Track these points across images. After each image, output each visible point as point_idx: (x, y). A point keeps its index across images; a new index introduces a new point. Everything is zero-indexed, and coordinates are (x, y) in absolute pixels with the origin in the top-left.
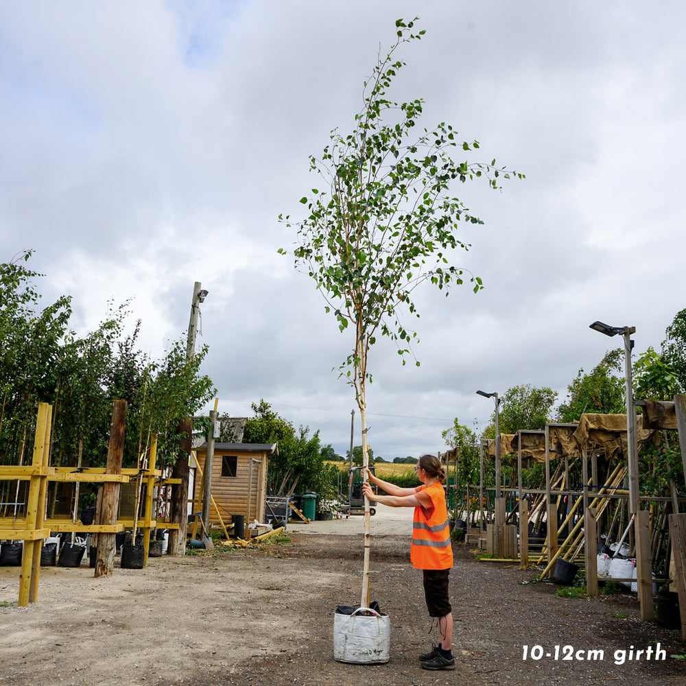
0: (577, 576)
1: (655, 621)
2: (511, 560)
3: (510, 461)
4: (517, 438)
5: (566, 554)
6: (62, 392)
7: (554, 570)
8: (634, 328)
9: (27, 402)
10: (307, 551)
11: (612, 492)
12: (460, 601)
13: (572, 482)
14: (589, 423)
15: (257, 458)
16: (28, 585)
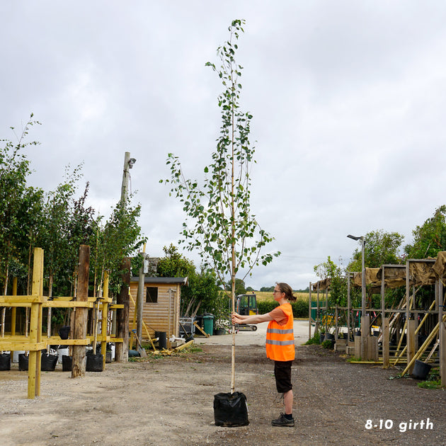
2: (374, 362)
4: (381, 271)
7: (412, 369)
10: (218, 358)
12: (349, 392)
15: (173, 288)
16: (34, 383)
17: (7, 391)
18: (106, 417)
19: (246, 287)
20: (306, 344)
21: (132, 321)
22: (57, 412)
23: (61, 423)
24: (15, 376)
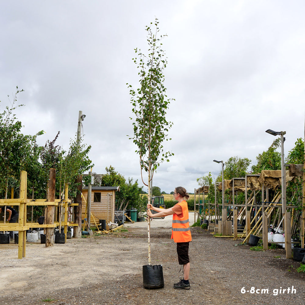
0: (259, 242)
1: (292, 259)
2: (229, 236)
3: (228, 192)
4: (232, 181)
5: (254, 233)
6: (23, 165)
7: (249, 240)
8: (285, 132)
9: (8, 170)
10: (136, 235)
11: (275, 205)
12: (208, 253)
13: (257, 201)
14: (265, 174)
15: (110, 193)
16: (22, 250)
17: (6, 255)
18: (62, 268)
19: (161, 191)
20: (192, 226)
21: (84, 214)
22: (34, 266)
23: (36, 272)
24: (12, 247)
